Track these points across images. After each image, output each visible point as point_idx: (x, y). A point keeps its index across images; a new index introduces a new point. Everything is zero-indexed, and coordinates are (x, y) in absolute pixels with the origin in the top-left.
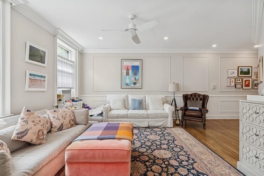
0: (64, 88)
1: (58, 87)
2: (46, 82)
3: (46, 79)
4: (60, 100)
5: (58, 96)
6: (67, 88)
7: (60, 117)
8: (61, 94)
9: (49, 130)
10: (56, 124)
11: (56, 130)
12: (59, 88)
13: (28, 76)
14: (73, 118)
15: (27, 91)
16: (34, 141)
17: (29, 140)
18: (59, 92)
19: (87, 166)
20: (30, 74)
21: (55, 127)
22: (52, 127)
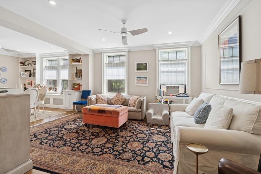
2: (148, 81)
15: (136, 86)
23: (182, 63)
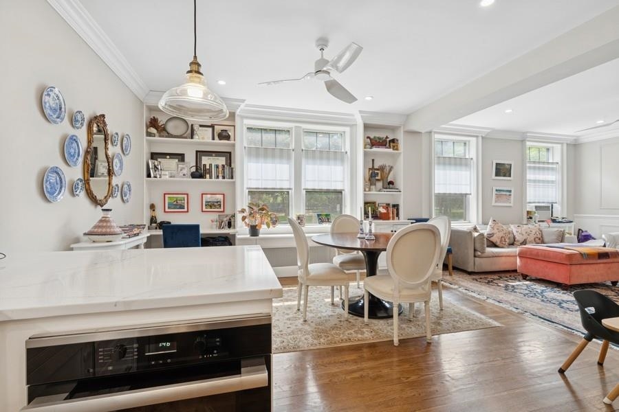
0: (539, 202)
1: (528, 201)
2: (512, 196)
3: (512, 193)
4: (531, 218)
5: (528, 213)
6: (543, 202)
7: (524, 233)
8: (534, 210)
9: (511, 242)
10: (519, 238)
11: (518, 243)
12: (530, 203)
13: (494, 192)
14: (539, 236)
15: (494, 206)
16: (498, 244)
17: (494, 241)
18: (531, 207)
19: (533, 261)
20: (497, 190)
21: (518, 241)
22: (515, 241)
23: (553, 169)
